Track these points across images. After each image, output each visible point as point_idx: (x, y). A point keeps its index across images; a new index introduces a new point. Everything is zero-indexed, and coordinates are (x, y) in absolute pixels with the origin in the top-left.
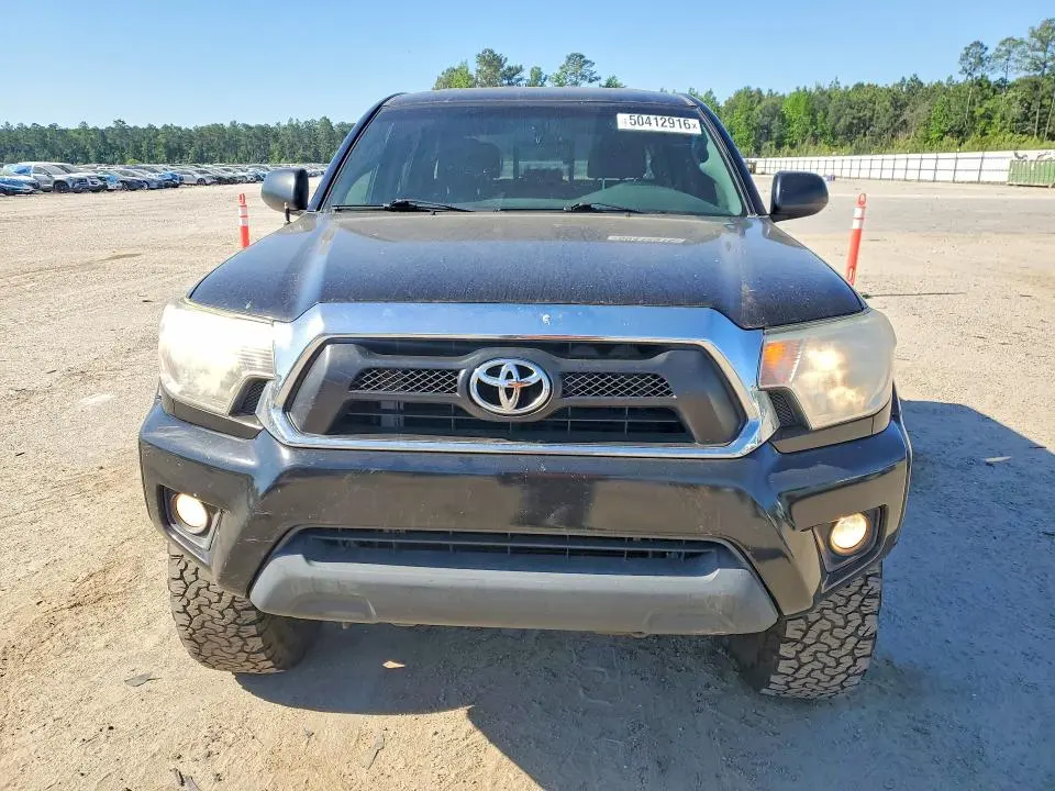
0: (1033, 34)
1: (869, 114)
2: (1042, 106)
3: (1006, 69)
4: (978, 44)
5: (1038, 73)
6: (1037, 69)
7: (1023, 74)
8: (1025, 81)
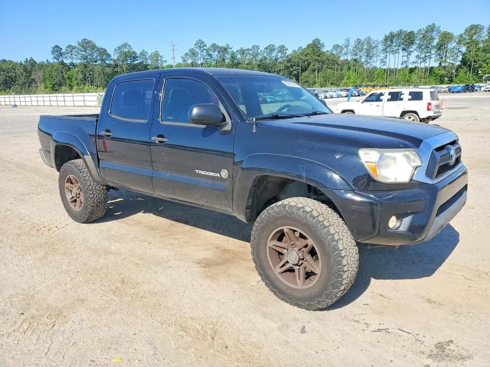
0: (79, 44)
1: (14, 75)
2: (90, 75)
3: (72, 58)
4: (57, 46)
5: (85, 61)
6: (84, 59)
7: (79, 61)
8: (81, 64)
